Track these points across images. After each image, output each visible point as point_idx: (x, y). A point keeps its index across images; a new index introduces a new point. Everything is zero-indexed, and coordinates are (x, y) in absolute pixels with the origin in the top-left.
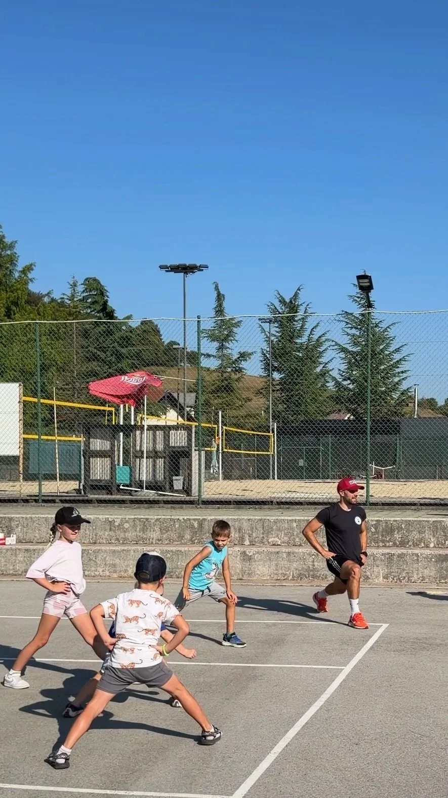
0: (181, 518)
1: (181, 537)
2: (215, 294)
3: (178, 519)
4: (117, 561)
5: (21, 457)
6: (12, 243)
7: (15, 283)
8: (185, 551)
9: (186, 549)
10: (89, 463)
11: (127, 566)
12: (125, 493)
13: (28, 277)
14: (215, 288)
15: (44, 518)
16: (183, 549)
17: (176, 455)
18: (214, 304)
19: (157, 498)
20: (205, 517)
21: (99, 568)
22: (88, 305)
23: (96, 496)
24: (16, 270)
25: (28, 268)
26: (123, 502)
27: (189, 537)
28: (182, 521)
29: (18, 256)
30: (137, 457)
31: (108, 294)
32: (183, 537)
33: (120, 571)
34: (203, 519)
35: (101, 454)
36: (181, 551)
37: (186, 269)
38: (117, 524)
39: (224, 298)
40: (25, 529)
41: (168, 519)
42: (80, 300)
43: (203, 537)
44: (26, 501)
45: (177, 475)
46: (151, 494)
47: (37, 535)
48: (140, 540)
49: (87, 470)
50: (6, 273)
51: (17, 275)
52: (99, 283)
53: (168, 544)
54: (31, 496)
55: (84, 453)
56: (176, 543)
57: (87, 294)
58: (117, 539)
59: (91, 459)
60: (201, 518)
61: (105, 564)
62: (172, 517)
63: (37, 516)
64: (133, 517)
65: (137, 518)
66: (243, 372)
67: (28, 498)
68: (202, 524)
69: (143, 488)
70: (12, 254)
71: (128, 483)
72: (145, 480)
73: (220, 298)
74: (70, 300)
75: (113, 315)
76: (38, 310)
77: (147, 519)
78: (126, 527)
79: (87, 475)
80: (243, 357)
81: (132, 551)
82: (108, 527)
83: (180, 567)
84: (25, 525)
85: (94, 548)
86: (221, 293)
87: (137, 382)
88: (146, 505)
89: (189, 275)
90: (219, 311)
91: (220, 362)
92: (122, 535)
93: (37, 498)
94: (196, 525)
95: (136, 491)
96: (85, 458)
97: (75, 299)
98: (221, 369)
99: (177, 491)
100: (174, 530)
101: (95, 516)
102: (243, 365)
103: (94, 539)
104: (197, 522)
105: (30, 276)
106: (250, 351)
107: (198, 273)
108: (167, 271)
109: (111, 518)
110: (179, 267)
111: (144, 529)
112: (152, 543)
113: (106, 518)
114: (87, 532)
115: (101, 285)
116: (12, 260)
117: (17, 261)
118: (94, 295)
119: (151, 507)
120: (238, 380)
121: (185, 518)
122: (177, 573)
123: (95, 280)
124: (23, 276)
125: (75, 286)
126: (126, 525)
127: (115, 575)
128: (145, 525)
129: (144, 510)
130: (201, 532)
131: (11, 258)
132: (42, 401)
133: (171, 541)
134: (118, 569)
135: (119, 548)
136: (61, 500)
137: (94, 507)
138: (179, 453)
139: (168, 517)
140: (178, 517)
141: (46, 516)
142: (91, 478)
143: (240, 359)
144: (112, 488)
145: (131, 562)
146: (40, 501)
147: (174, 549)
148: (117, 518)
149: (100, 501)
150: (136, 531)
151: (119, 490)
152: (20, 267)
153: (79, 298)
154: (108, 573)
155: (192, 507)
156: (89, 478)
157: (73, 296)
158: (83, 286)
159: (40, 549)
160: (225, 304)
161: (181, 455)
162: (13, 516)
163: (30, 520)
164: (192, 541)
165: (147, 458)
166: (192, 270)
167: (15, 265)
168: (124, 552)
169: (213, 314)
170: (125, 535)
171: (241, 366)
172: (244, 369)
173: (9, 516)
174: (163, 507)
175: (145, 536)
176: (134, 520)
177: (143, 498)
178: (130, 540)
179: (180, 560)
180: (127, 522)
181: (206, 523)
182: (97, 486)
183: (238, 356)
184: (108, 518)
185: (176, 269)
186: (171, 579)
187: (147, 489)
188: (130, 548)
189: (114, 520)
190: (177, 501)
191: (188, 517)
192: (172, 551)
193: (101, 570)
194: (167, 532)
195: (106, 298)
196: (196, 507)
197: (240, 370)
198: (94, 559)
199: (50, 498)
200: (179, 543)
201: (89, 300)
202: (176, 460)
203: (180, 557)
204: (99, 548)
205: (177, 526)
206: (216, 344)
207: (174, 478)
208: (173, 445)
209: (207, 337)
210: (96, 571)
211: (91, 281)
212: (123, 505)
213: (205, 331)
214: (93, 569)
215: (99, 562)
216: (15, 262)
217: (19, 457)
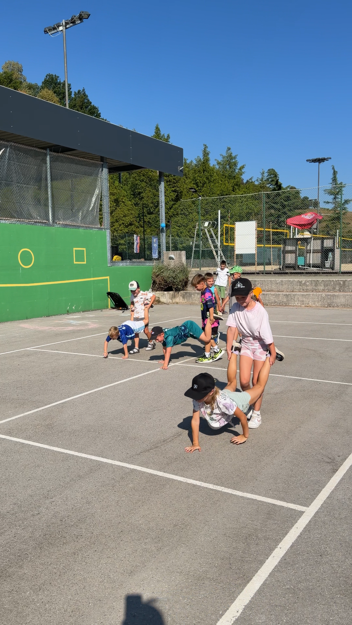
0: (334, 280)
1: (334, 289)
2: (333, 172)
3: (333, 280)
4: (304, 299)
5: (256, 254)
6: (235, 156)
7: (236, 175)
8: (337, 295)
9: (338, 294)
10: (285, 256)
11: (309, 301)
12: (301, 269)
13: (242, 171)
14: (332, 168)
15: (270, 280)
16: (336, 294)
17: (327, 251)
18: (332, 176)
19: (319, 271)
20: (347, 279)
21: (295, 303)
22: (269, 182)
23: (290, 271)
24: (237, 169)
25: (243, 167)
26: (303, 273)
27: (338, 288)
28: (335, 281)
29: (238, 162)
30: (307, 253)
31: (279, 176)
32: (335, 288)
33: (306, 304)
34: (345, 280)
35: (291, 252)
36: (335, 295)
37: (320, 161)
38: (303, 283)
39: (337, 173)
40: (261, 285)
41: (328, 280)
42: (266, 180)
43: (345, 288)
44: (259, 273)
45: (327, 261)
46: (315, 270)
47: (266, 288)
48: (314, 290)
49: (284, 259)
50: (232, 171)
51: (237, 171)
52: (275, 171)
53: (328, 292)
54: (260, 271)
55: (282, 251)
56: (332, 291)
57: (269, 177)
58: (303, 290)
59: (286, 254)
60: (344, 280)
61: (299, 301)
62: (330, 279)
63: (267, 279)
64: (311, 280)
65: (313, 280)
66: (346, 210)
67: (259, 272)
68: (345, 283)
69: (310, 267)
70: (235, 161)
71: (303, 265)
72: (311, 263)
73: (335, 173)
74: (261, 181)
75: (281, 186)
76: (246, 187)
77: (318, 281)
78: (308, 284)
79: (284, 262)
80: (346, 202)
81: (311, 295)
82: (299, 284)
83: (334, 302)
84: (262, 283)
85: (293, 293)
86: (336, 170)
87: (309, 217)
88: (314, 275)
89: (321, 163)
90: (334, 180)
91: (334, 205)
92: (306, 288)
93: (263, 272)
94: (342, 283)
95: (307, 268)
96: (283, 254)
97: (263, 180)
98: (335, 209)
99: (327, 268)
100: (331, 285)
101: (293, 279)
102: (346, 206)
103: (292, 290)
104: (342, 282)
105: (243, 171)
106: (350, 199)
107: (326, 162)
108: (311, 162)
109: (300, 280)
110: (316, 160)
111: (316, 286)
112: (320, 291)
113: (298, 280)
114: (289, 286)
115: (275, 172)
116: (235, 164)
117: (237, 164)
118: (272, 177)
119: (316, 275)
120: (344, 214)
121: (336, 280)
122: (333, 305)
123: (273, 170)
124: (240, 171)
125: (263, 173)
126: (308, 283)
127: (303, 306)
128: (317, 283)
129: (313, 277)
130: (344, 286)
131: (235, 163)
132: (266, 230)
133: (329, 291)
134: (305, 303)
135: (305, 293)
136: (274, 273)
137: (289, 276)
138: (328, 250)
139: (328, 279)
140: (332, 280)
141: (271, 279)
142: (286, 263)
143: (345, 203)
144: (295, 267)
145: (311, 299)
146: (264, 273)
147: (332, 294)
148: (303, 280)
149: (291, 273)
150: (312, 286)
151: (299, 268)
152: (238, 168)
153: (265, 179)
154: (300, 305)
155: (336, 275)
156: (285, 263)
157: (262, 179)
158: (267, 173)
159: (269, 294)
160: (337, 176)
161: (329, 251)
162: (256, 279)
163: (264, 281)
164: (340, 290)
165: (312, 253)
166: (323, 161)
167: (237, 166)
168: (308, 295)
169: (331, 181)
170: (307, 288)
171: (345, 207)
172: (346, 208)
173: (255, 279)
174: (322, 275)
175: (317, 288)
176: (311, 281)
177: (312, 271)
178: (309, 290)
179: (334, 299)
180: (308, 282)
181: (347, 282)
182: (288, 266)
183: (344, 202)
184: (299, 280)
185: (314, 161)
186: (330, 308)
187: (312, 267)
188: (310, 293)
189: (302, 281)
190: (329, 273)
191: (338, 279)
192: (331, 295)
193: (296, 303)
194: (327, 286)
195: (278, 178)
196: (338, 275)
197: (345, 209)
198: (293, 298)
199: (269, 272)
200: (333, 291)
201: (270, 180)
202: (327, 253)
203: (335, 297)
204: (296, 293)
205: (332, 283)
206: (332, 197)
207: (326, 262)
208: (326, 246)
209: (327, 193)
210: (294, 303)
211: (271, 170)
212: (302, 275)
213: (326, 190)
214: (293, 303)
215: (295, 300)
216: (236, 165)
217: (255, 254)
